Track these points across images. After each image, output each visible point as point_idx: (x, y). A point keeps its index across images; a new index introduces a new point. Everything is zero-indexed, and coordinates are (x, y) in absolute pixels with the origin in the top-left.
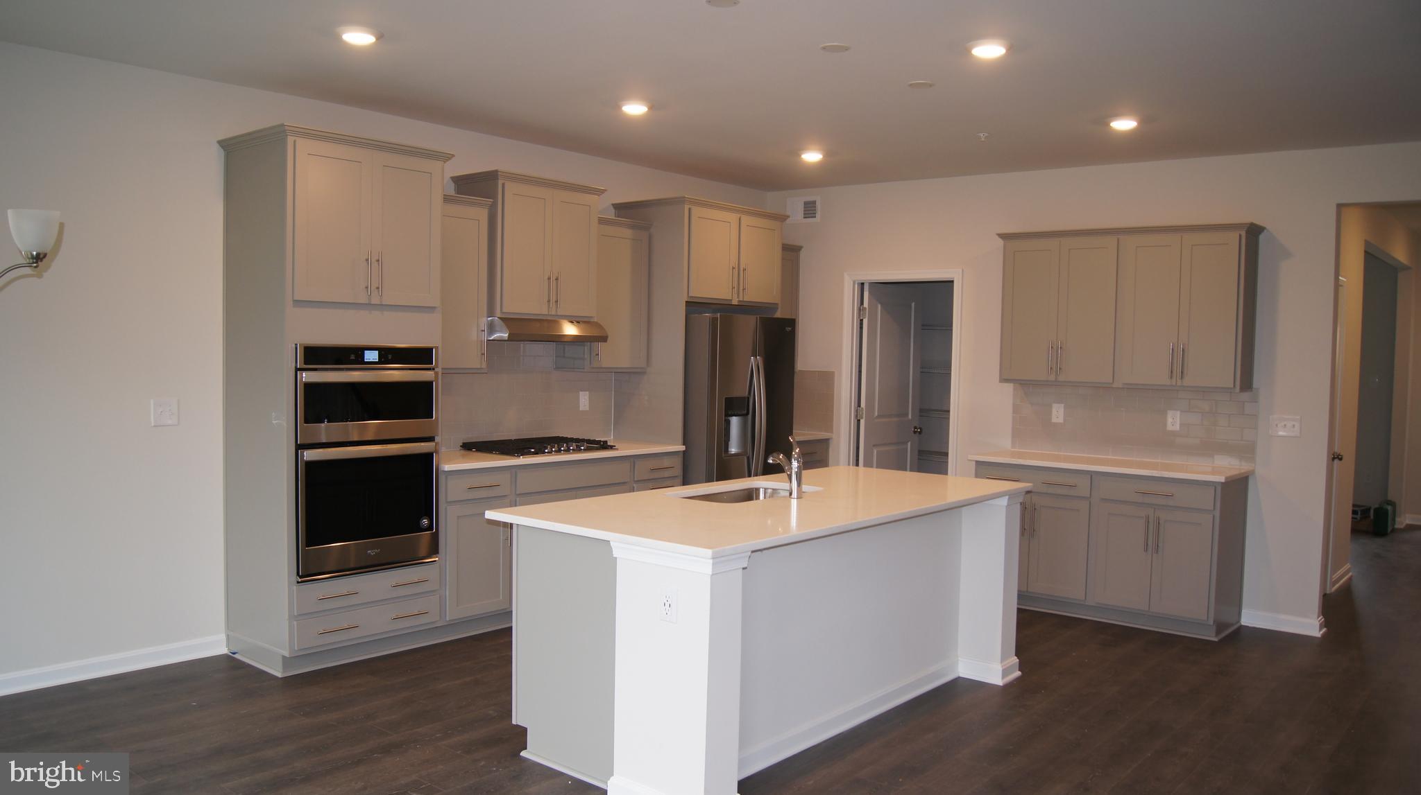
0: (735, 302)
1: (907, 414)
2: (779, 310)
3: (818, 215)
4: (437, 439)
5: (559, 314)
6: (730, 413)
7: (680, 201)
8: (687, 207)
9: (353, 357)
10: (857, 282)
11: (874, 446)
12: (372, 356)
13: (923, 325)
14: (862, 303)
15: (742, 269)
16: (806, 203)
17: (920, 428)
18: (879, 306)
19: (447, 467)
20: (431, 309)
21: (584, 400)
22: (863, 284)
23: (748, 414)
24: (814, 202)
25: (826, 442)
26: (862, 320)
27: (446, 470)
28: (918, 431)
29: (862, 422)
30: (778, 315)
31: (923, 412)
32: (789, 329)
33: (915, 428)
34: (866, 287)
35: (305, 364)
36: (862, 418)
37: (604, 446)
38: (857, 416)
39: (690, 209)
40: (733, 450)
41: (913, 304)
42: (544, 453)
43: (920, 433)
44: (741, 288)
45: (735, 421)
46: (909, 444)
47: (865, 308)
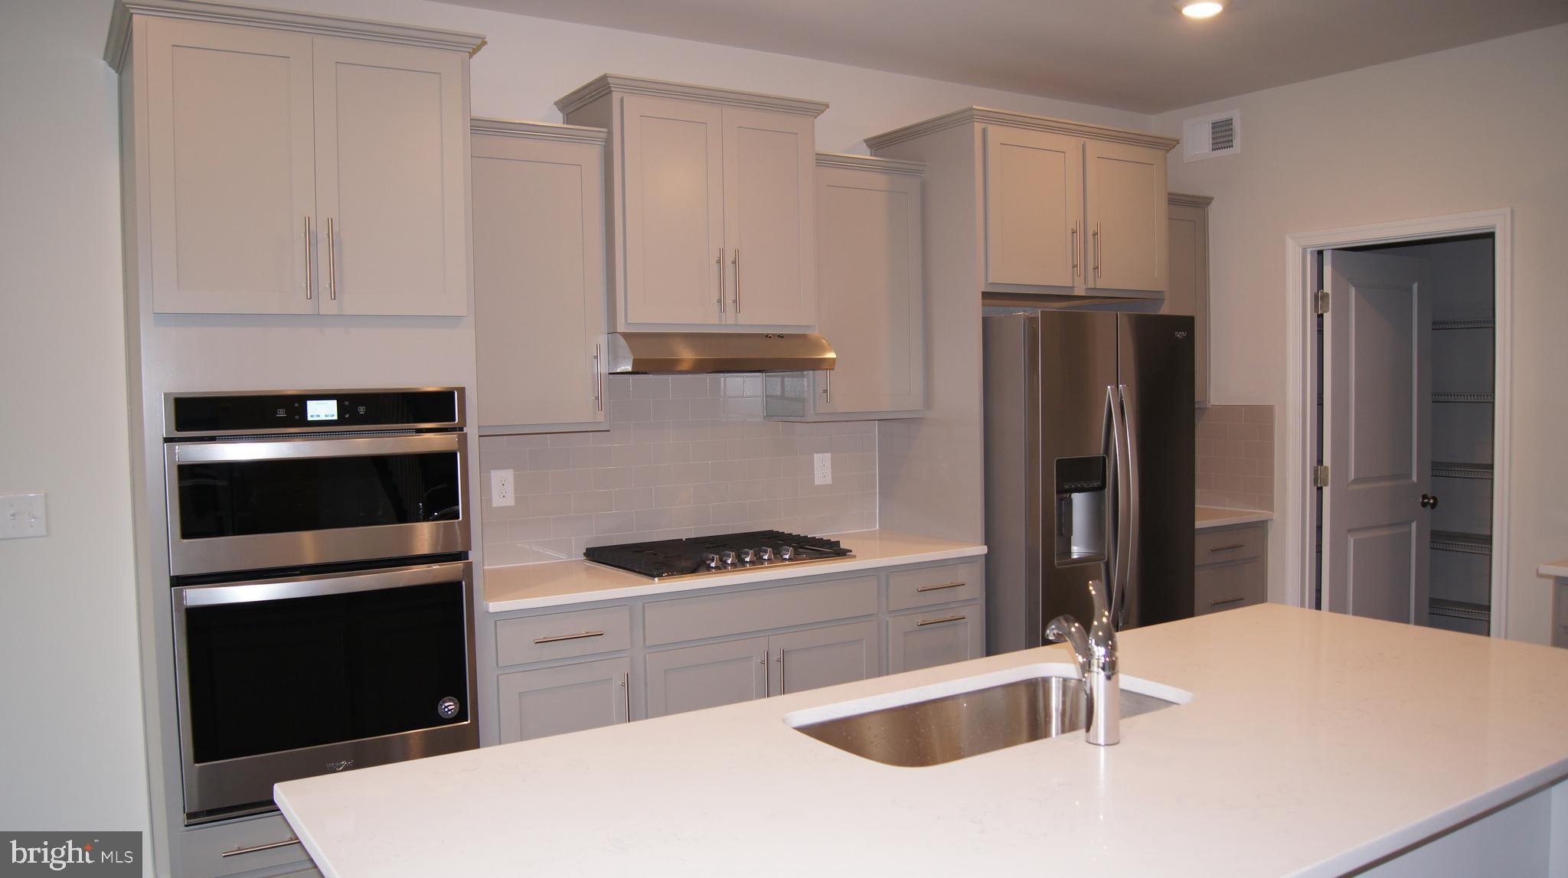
0: (1079, 291)
1: (1410, 476)
2: (1166, 302)
3: (1237, 141)
4: (473, 556)
5: (740, 323)
6: (1067, 487)
7: (964, 118)
8: (978, 127)
9: (281, 413)
10: (1309, 250)
11: (1349, 531)
12: (322, 410)
13: (1434, 323)
14: (1321, 285)
15: (1090, 233)
16: (1215, 125)
17: (1434, 498)
18: (1353, 291)
19: (494, 606)
20: (453, 320)
21: (822, 467)
22: (1320, 253)
23: (1103, 487)
24: (1228, 123)
25: (1259, 528)
26: (1321, 317)
27: (491, 611)
28: (1430, 502)
29: (1327, 491)
30: (1165, 310)
31: (1439, 469)
32: (1179, 335)
33: (1425, 497)
34: (1327, 258)
35: (178, 430)
36: (1326, 485)
37: (831, 549)
38: (1316, 481)
39: (984, 131)
40: (1077, 551)
41: (1415, 286)
42: (709, 568)
43: (1433, 506)
44: (1091, 266)
45: (1079, 500)
46: (1414, 525)
47: (1327, 294)
